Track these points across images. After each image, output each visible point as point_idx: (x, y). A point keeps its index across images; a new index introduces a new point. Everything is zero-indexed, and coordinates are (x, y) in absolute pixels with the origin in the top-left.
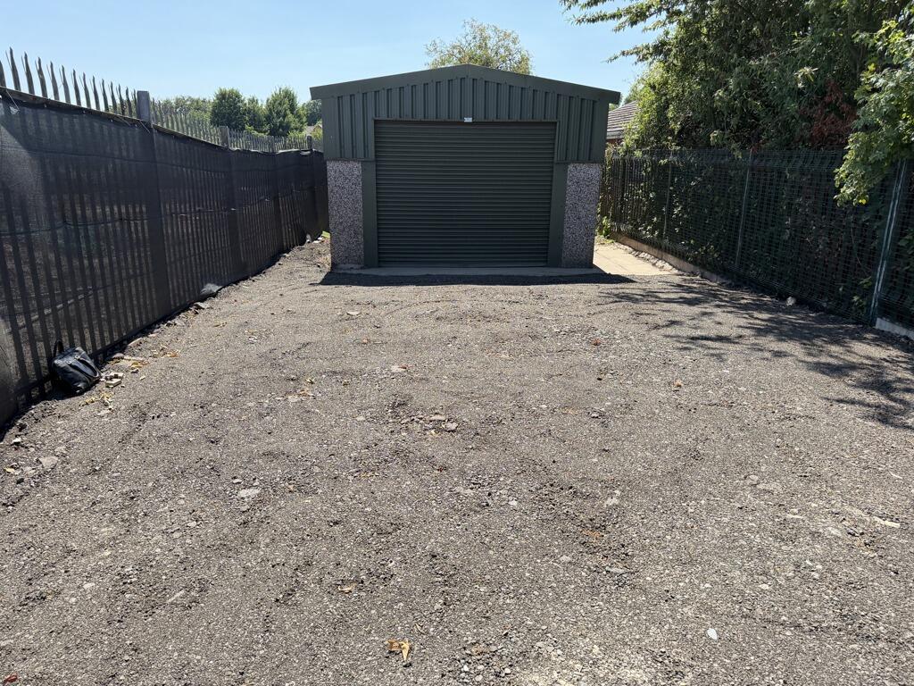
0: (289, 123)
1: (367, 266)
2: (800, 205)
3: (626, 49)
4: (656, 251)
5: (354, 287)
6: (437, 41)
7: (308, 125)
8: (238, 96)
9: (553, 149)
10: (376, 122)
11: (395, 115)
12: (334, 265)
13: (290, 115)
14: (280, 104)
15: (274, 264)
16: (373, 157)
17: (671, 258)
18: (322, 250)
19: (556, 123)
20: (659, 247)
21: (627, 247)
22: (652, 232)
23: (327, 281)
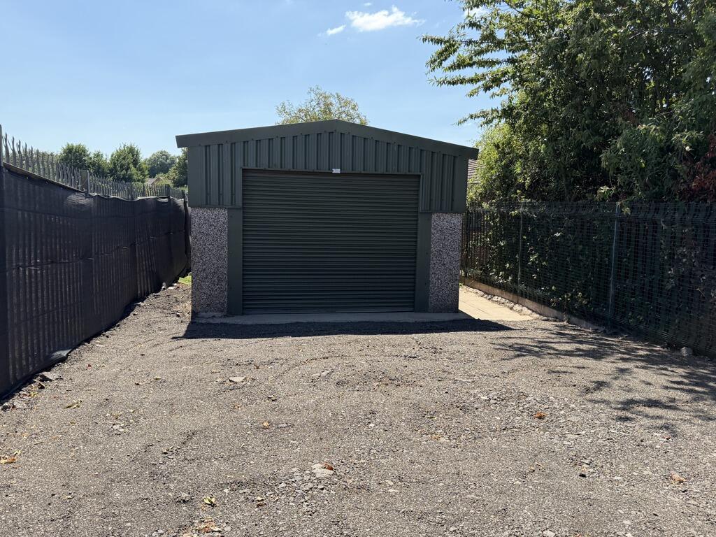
0: (131, 175)
1: (230, 313)
2: (684, 256)
3: (473, 113)
4: (511, 296)
5: (223, 340)
6: (286, 104)
7: (150, 177)
8: (84, 151)
9: (417, 199)
10: (244, 171)
11: (264, 165)
12: (194, 314)
13: (133, 168)
14: (124, 159)
15: (129, 315)
16: (241, 205)
17: (528, 302)
18: (180, 296)
19: (419, 176)
20: (515, 292)
21: (477, 291)
22: (506, 278)
23: (190, 334)
